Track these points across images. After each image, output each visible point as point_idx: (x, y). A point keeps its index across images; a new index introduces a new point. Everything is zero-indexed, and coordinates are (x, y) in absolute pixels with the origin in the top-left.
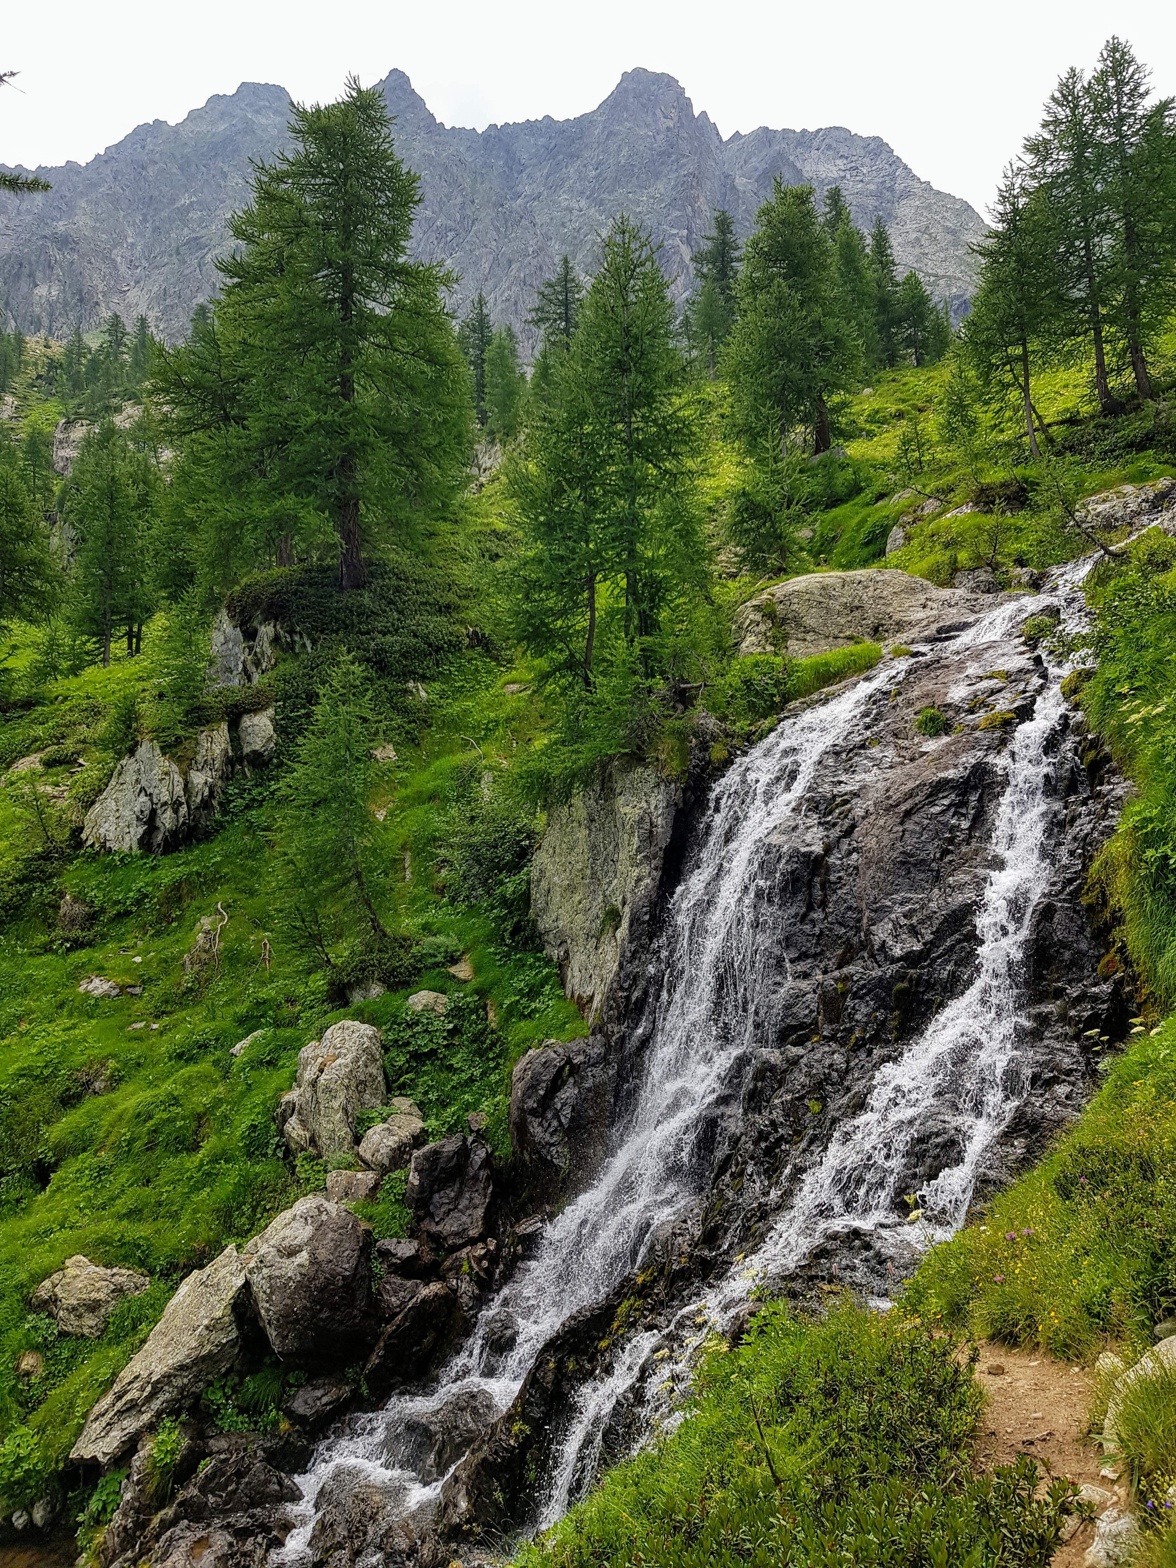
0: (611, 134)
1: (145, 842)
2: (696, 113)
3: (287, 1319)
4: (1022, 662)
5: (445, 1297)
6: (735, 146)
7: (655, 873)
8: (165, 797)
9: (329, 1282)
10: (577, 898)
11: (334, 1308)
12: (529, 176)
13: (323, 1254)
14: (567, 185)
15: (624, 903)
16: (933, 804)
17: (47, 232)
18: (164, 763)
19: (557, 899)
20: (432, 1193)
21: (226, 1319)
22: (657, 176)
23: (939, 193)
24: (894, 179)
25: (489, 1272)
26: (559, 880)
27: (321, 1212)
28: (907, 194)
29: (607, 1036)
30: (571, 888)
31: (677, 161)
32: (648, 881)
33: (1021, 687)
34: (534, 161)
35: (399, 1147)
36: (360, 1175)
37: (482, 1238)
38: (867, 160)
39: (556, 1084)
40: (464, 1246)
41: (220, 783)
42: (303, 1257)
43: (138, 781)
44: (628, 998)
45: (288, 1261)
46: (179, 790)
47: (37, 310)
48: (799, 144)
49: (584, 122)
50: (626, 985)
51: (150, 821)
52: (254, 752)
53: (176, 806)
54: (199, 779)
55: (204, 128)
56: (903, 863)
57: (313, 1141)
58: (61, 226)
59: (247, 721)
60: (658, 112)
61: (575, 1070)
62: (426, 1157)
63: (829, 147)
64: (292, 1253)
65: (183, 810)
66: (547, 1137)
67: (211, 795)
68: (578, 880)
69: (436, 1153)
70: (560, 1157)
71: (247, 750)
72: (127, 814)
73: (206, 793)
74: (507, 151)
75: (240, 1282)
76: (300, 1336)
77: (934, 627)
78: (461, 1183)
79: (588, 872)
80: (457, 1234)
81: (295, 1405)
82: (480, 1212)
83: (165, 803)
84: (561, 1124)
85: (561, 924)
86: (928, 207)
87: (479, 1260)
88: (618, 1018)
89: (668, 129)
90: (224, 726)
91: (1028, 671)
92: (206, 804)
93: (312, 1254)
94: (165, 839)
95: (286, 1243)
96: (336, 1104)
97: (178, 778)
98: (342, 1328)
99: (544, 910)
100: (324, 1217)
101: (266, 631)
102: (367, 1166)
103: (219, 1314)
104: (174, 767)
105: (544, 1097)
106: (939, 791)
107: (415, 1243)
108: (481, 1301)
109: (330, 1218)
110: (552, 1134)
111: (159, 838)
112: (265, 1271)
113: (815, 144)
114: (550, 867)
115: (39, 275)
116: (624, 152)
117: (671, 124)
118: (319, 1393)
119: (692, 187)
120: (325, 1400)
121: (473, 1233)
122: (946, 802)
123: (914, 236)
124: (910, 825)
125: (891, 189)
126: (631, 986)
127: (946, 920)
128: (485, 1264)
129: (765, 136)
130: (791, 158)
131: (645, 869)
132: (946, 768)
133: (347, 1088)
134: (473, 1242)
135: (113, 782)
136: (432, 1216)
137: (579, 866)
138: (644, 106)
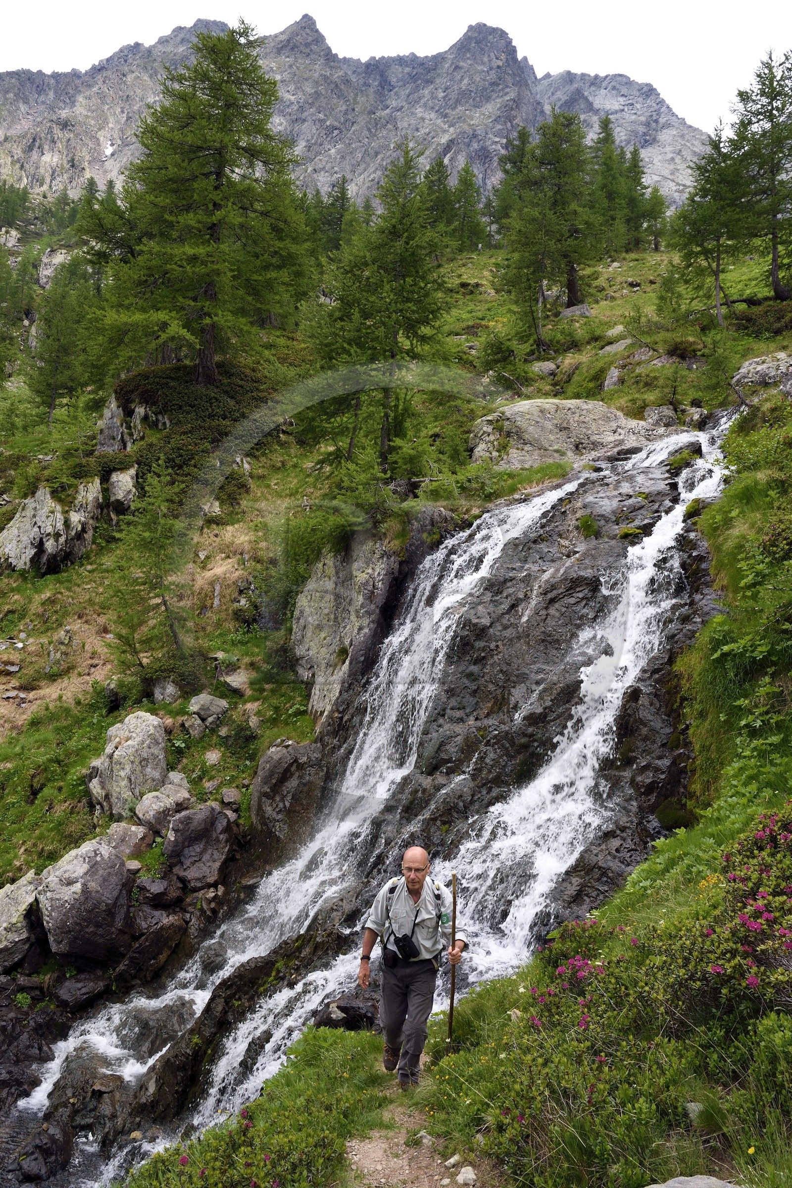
0: (457, 68)
1: (35, 560)
2: (520, 57)
3: (62, 928)
4: (662, 486)
5: (180, 928)
6: (545, 83)
7: (372, 625)
8: (50, 530)
9: (95, 906)
10: (323, 635)
11: (98, 925)
12: (396, 93)
13: (93, 885)
14: (422, 101)
15: (351, 645)
16: (571, 596)
17: (54, 118)
18: (50, 503)
19: (309, 634)
20: (184, 848)
21: (19, 925)
22: (488, 99)
23: (690, 127)
24: (659, 114)
25: (214, 912)
26: (312, 620)
27: (96, 854)
28: (667, 125)
29: (324, 746)
30: (320, 628)
31: (503, 89)
32: (366, 630)
33: (656, 507)
34: (400, 83)
35: (164, 811)
36: (133, 828)
37: (215, 885)
38: (640, 99)
39: (285, 776)
40: (200, 889)
41: (91, 521)
42: (77, 887)
43: (34, 516)
44: (341, 718)
45: (66, 889)
46: (60, 526)
47: (42, 171)
48: (592, 84)
49: (439, 59)
50: (341, 709)
51: (40, 546)
52: (118, 501)
53: (57, 535)
54: (76, 518)
55: (169, 49)
56: (543, 641)
57: (107, 797)
58: (64, 114)
59: (115, 477)
60: (492, 54)
61: (301, 767)
62: (181, 821)
63: (614, 88)
64: (70, 883)
65: (62, 540)
66: (274, 815)
67: (84, 530)
68: (325, 622)
69: (188, 818)
70: (281, 830)
71: (112, 499)
72: (25, 540)
73: (79, 529)
74: (382, 76)
75: (31, 899)
76: (72, 943)
77: (616, 450)
78: (207, 842)
79: (332, 616)
80: (198, 879)
81: (61, 992)
82: (217, 865)
83: (49, 534)
84: (285, 807)
85: (311, 653)
86: (682, 136)
87: (209, 901)
88: (333, 733)
89: (498, 67)
90: (97, 481)
91: (664, 495)
92: (79, 536)
93: (84, 885)
94: (48, 560)
95: (66, 875)
96: (122, 773)
97: (59, 516)
98: (101, 941)
99: (301, 642)
100: (98, 859)
101: (140, 411)
102: (139, 822)
103: (14, 920)
104: (59, 508)
105: (275, 785)
106: (577, 586)
107: (165, 883)
108: (207, 933)
109: (103, 859)
110: (278, 813)
111: (44, 559)
112: (49, 894)
113: (604, 84)
114: (307, 609)
115: (46, 147)
116: (465, 81)
117: (500, 63)
118: (79, 985)
119: (512, 109)
120: (84, 990)
121: (211, 880)
122: (581, 595)
123: (670, 156)
124: (552, 611)
125: (656, 121)
126: (344, 710)
127: (562, 691)
128: (213, 905)
129: (569, 77)
130: (586, 94)
131: (366, 621)
132: (586, 568)
133: (132, 762)
134: (209, 886)
135: (17, 515)
136: (182, 863)
137: (326, 611)
138: (482, 49)
